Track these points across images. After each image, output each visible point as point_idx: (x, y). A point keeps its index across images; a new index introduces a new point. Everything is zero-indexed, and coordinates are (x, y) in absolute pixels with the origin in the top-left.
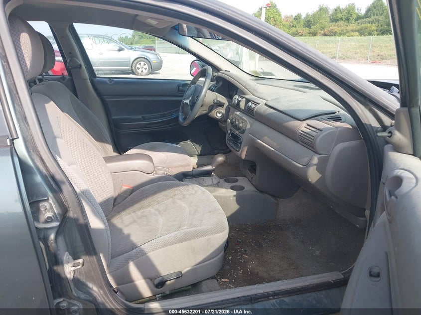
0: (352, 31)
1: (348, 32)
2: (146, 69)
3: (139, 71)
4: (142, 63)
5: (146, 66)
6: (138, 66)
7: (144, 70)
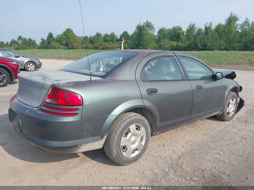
0: (117, 47)
1: (115, 48)
2: (33, 68)
3: (29, 69)
4: (31, 64)
5: (33, 66)
6: (28, 66)
7: (32, 68)
